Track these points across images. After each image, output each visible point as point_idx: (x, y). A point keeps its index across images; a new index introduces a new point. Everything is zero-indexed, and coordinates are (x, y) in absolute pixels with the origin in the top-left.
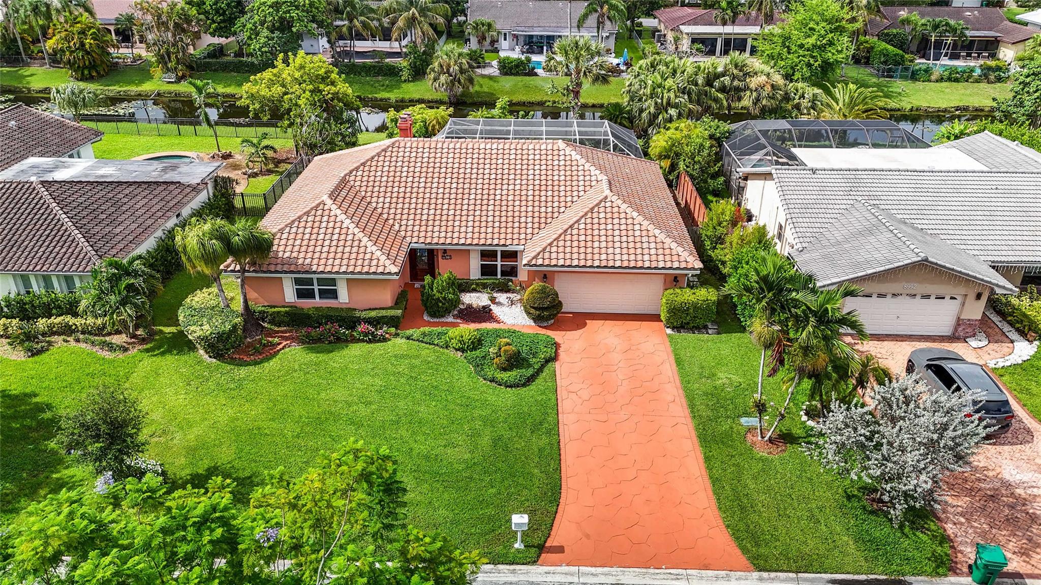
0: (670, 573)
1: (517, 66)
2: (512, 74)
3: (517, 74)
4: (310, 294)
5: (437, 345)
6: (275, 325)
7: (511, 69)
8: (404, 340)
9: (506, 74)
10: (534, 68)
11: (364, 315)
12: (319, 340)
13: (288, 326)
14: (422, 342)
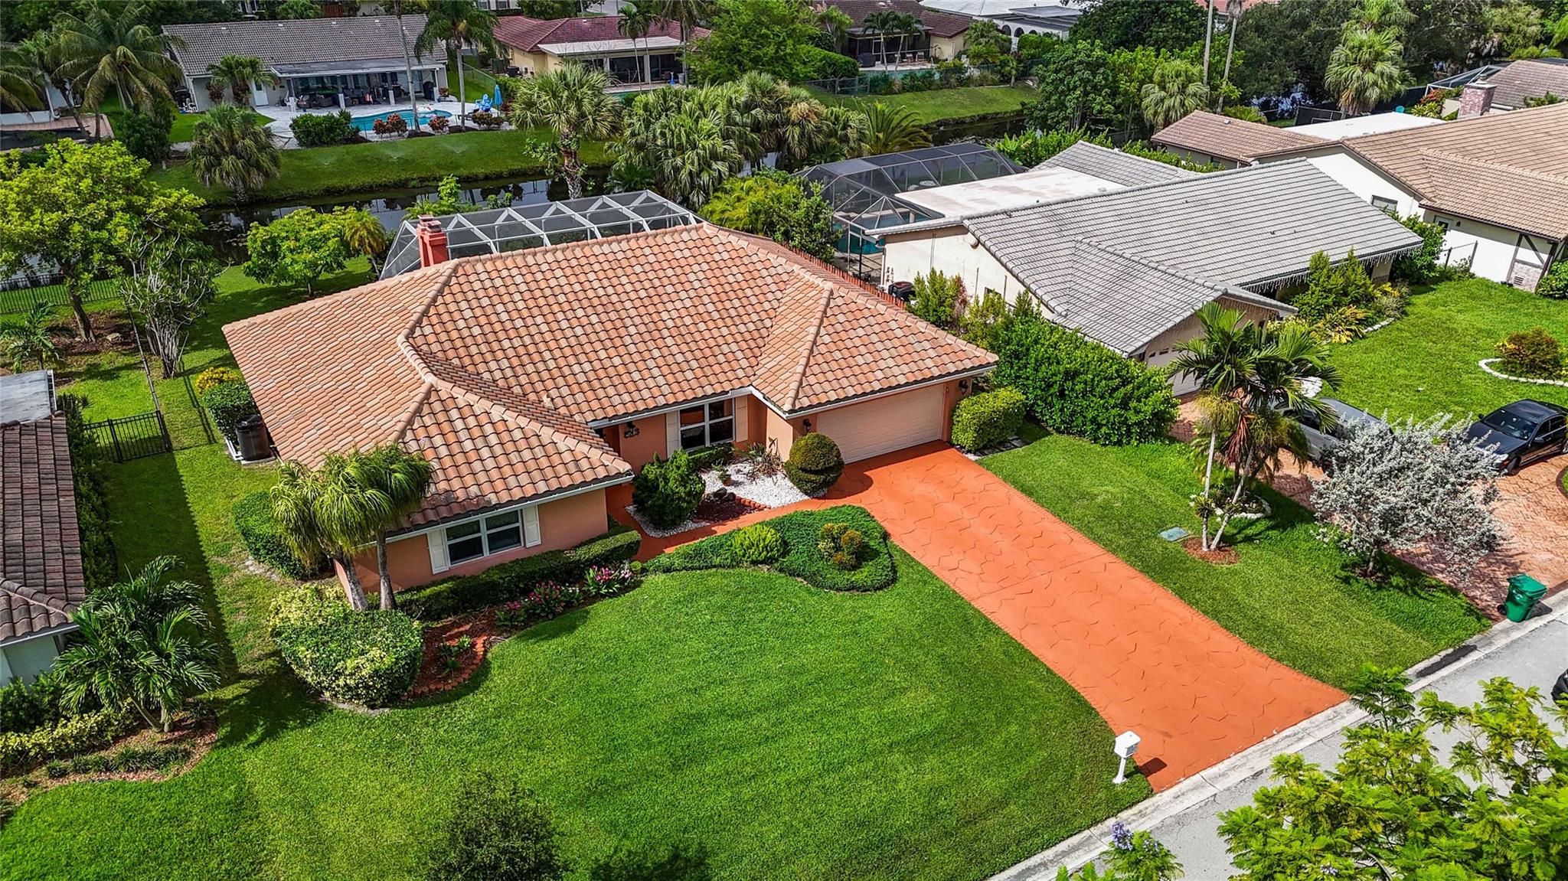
0: (1287, 737)
1: (331, 129)
2: (323, 144)
3: (332, 142)
4: (474, 548)
5: (720, 566)
6: (433, 619)
7: (319, 135)
8: (662, 577)
9: (313, 144)
10: (358, 130)
11: (583, 554)
12: (532, 617)
13: (455, 613)
14: (692, 568)
